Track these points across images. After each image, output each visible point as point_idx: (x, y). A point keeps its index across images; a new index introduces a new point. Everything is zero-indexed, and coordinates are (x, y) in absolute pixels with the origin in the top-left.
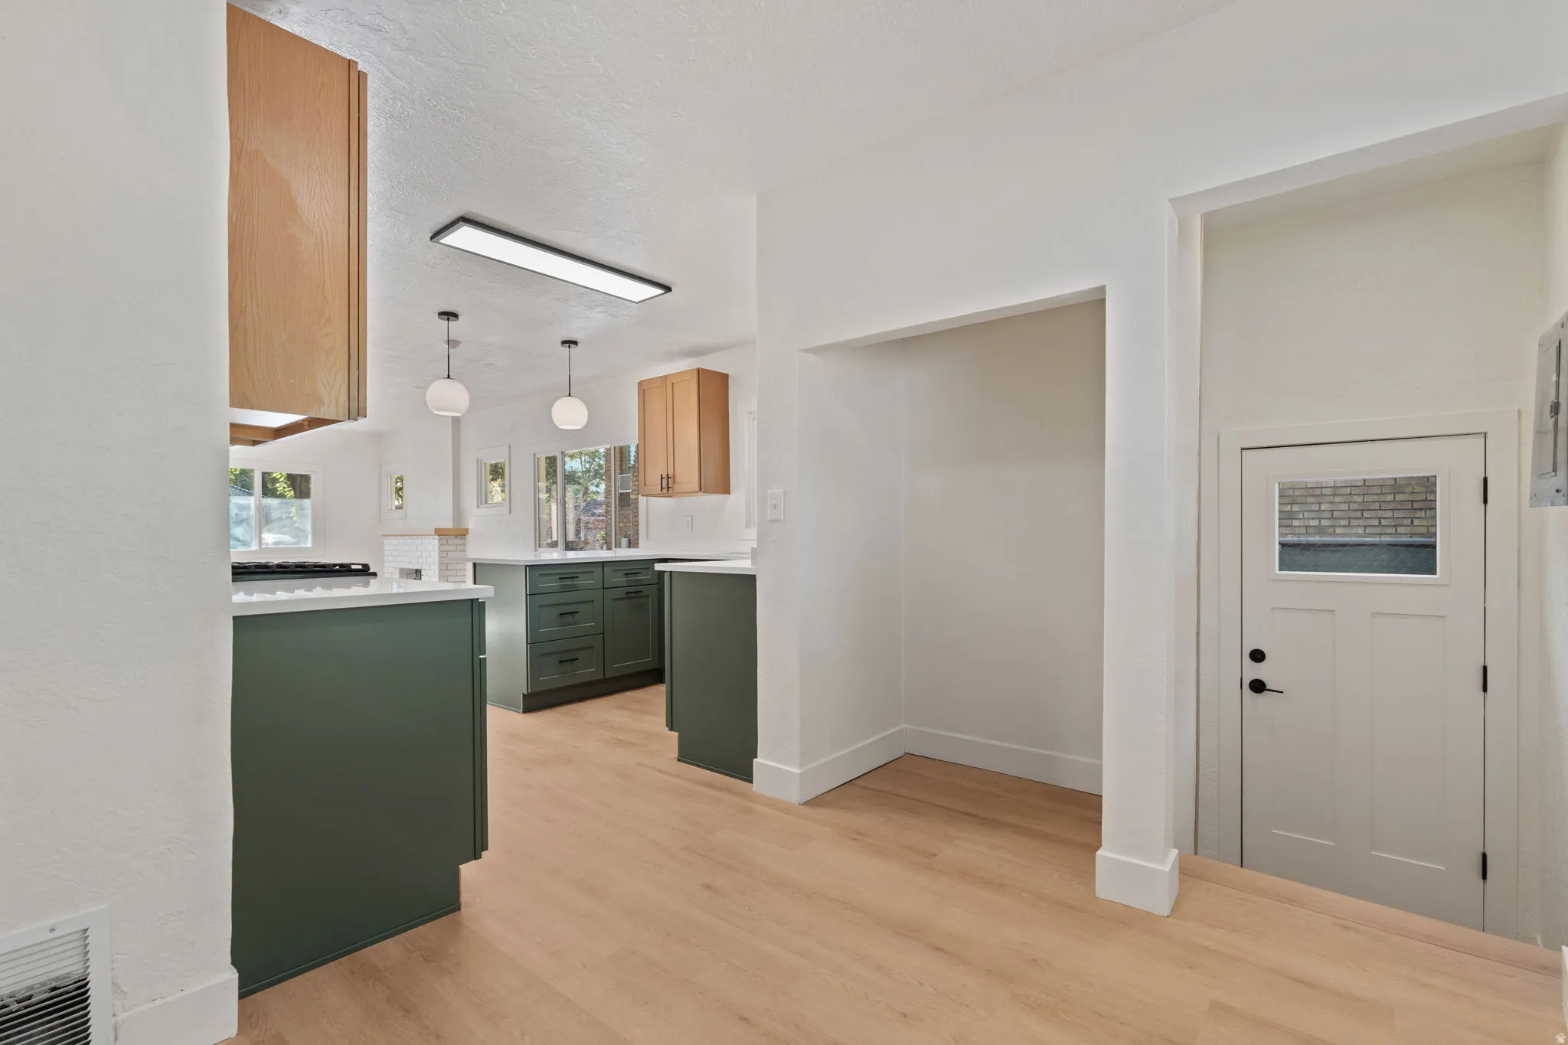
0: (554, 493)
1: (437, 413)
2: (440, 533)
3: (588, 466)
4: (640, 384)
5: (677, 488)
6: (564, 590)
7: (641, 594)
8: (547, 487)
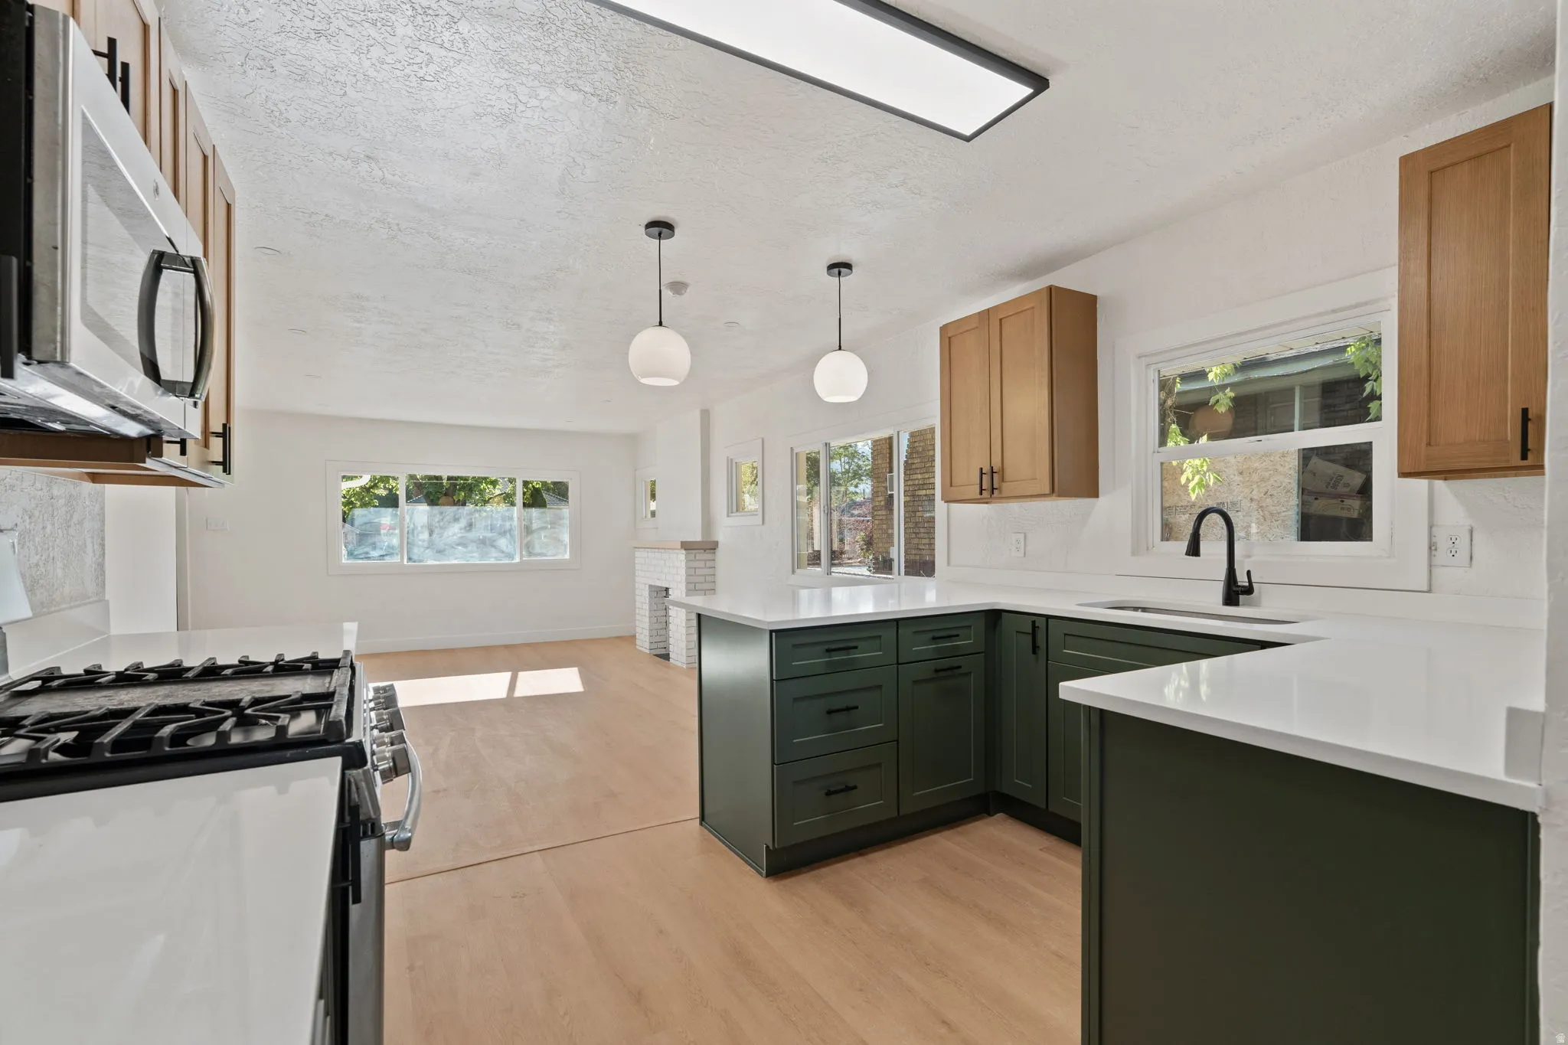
0: (816, 495)
1: (644, 381)
2: (687, 546)
3: (847, 467)
4: (944, 329)
5: (1007, 488)
6: (833, 669)
7: (957, 671)
8: (809, 489)
